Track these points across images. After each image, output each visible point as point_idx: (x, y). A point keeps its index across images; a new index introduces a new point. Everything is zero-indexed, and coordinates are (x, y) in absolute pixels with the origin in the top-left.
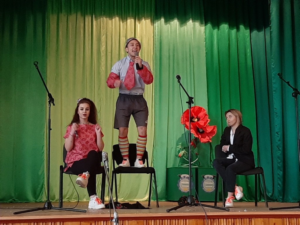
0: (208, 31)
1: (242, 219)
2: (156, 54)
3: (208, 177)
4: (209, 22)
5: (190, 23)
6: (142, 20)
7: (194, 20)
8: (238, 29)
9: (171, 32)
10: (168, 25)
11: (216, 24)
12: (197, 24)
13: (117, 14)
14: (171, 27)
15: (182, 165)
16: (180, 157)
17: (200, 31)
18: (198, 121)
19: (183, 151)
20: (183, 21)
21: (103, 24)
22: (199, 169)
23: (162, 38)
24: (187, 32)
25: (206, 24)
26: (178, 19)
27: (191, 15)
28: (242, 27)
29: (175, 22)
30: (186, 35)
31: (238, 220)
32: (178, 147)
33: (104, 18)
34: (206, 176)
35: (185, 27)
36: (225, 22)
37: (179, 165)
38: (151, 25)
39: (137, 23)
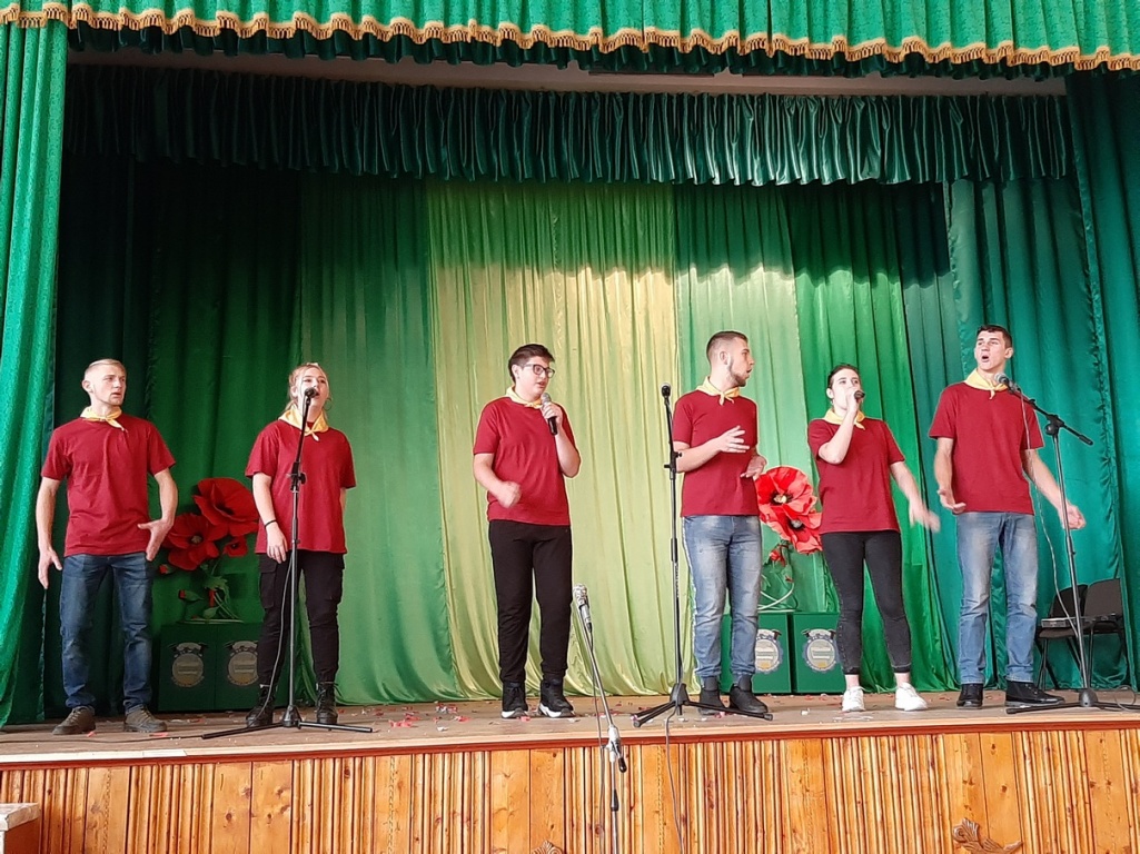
0: (802, 291)
2: (682, 349)
3: (818, 635)
4: (805, 269)
5: (759, 274)
6: (645, 273)
7: (768, 265)
8: (873, 281)
9: (714, 296)
10: (707, 282)
11: (820, 271)
12: (776, 275)
13: (589, 262)
14: (714, 285)
17: (784, 290)
18: (787, 502)
20: (742, 268)
21: (557, 286)
22: (795, 617)
25: (797, 271)
26: (730, 266)
27: (760, 255)
28: (881, 276)
29: (724, 274)
30: (750, 302)
31: (904, 738)
33: (559, 274)
34: (813, 633)
35: (748, 283)
38: (666, 285)
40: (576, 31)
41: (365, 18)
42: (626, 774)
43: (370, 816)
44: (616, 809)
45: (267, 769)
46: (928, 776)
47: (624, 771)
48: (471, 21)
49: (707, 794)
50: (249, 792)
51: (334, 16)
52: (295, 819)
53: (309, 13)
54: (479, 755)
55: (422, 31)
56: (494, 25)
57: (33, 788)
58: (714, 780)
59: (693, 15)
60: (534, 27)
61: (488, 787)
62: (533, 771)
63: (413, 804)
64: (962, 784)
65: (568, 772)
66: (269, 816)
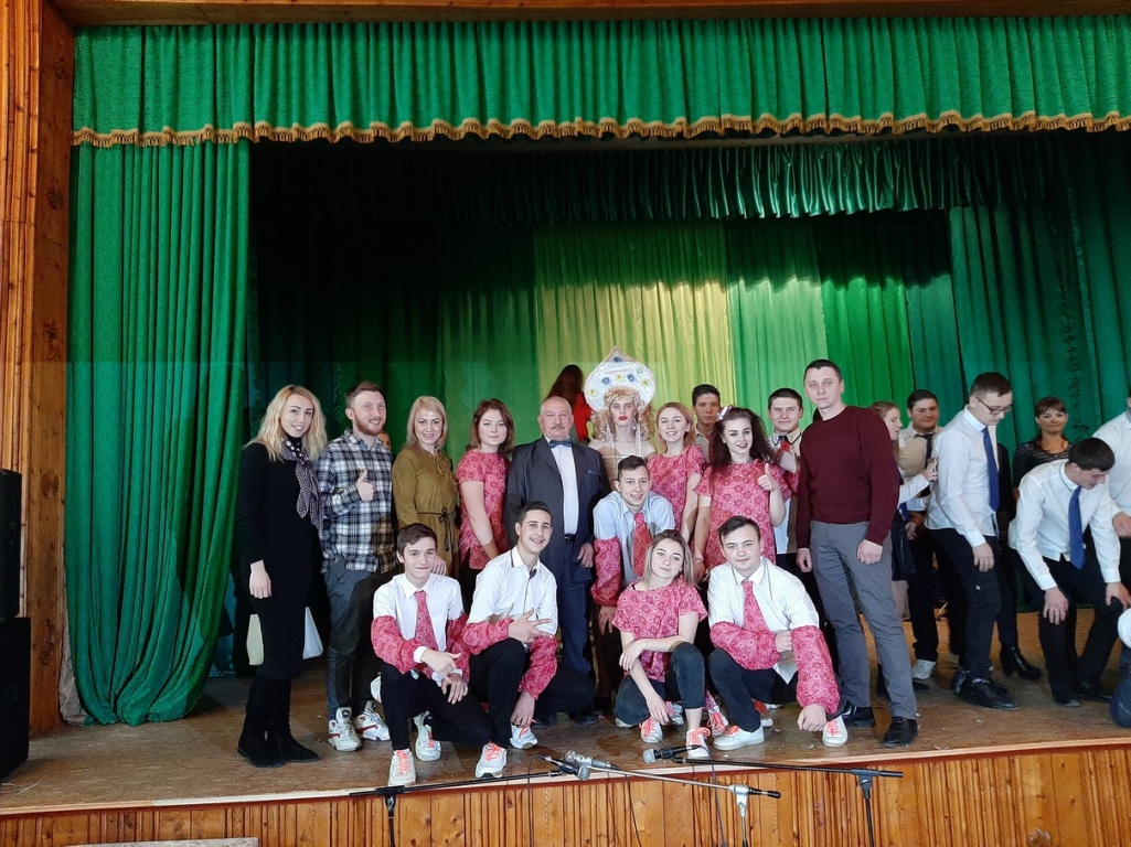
0: (827, 294)
4: (829, 277)
5: (793, 283)
7: (800, 276)
8: (883, 285)
10: (752, 291)
11: (842, 279)
12: (807, 283)
17: (812, 296)
20: (778, 282)
24: (789, 300)
26: (770, 278)
28: (890, 281)
29: (765, 285)
30: (787, 305)
35: (785, 292)
36: (860, 274)
40: (664, 121)
41: (491, 121)
48: (578, 119)
51: (465, 121)
53: (445, 119)
55: (537, 128)
56: (596, 120)
59: (762, 102)
60: (630, 121)
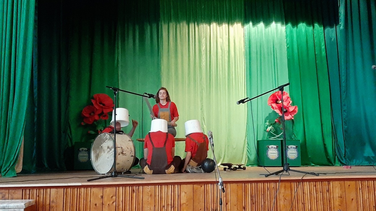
0: (288, 30)
1: (322, 182)
2: (246, 51)
3: (291, 147)
4: (289, 22)
5: (273, 24)
6: (234, 24)
8: (313, 26)
9: (258, 33)
10: (255, 28)
11: (295, 23)
12: (279, 25)
13: (214, 21)
14: (258, 28)
15: (269, 138)
16: (267, 131)
17: (281, 31)
18: (282, 102)
19: (270, 127)
21: (203, 29)
22: (284, 141)
23: (251, 38)
24: (271, 32)
25: (287, 23)
26: (264, 22)
27: (274, 18)
30: (270, 34)
31: (319, 183)
32: (266, 123)
33: (204, 25)
34: (289, 146)
35: (269, 28)
36: (303, 21)
37: (267, 138)
38: (241, 28)
39: (230, 27)
42: (225, 193)
43: (141, 205)
44: (221, 204)
45: (108, 190)
46: (327, 195)
47: (224, 192)
49: (252, 200)
50: (102, 197)
52: (117, 205)
54: (176, 186)
57: (33, 195)
58: (254, 195)
61: (179, 196)
62: (194, 191)
63: (155, 201)
64: (338, 198)
65: (205, 192)
66: (109, 204)
